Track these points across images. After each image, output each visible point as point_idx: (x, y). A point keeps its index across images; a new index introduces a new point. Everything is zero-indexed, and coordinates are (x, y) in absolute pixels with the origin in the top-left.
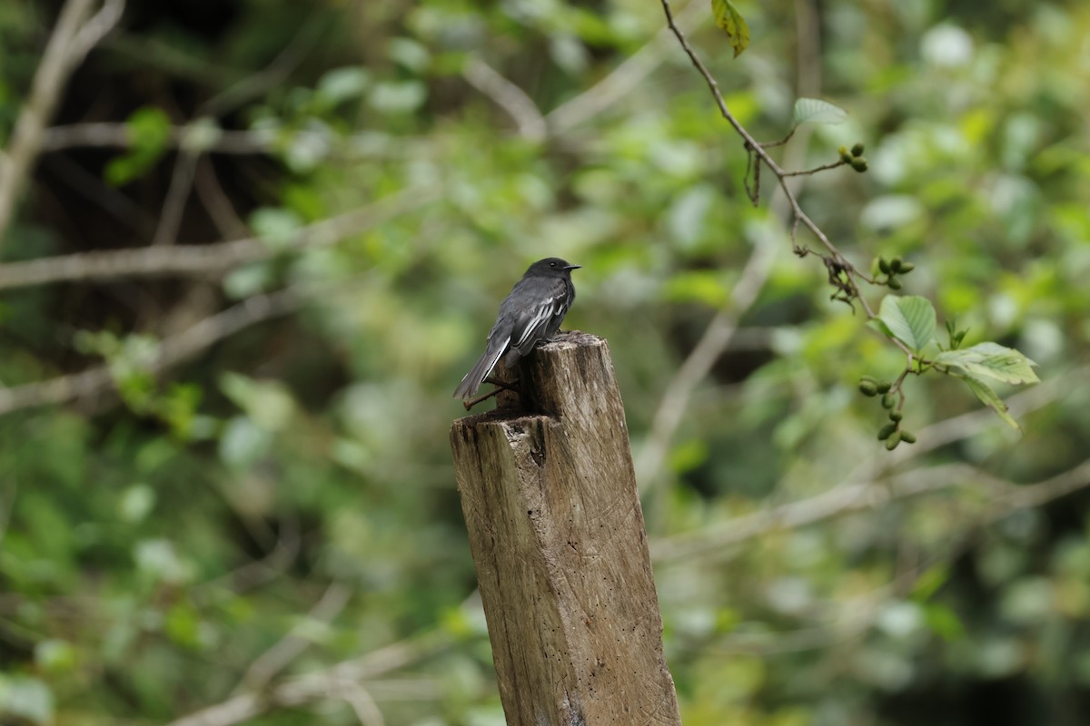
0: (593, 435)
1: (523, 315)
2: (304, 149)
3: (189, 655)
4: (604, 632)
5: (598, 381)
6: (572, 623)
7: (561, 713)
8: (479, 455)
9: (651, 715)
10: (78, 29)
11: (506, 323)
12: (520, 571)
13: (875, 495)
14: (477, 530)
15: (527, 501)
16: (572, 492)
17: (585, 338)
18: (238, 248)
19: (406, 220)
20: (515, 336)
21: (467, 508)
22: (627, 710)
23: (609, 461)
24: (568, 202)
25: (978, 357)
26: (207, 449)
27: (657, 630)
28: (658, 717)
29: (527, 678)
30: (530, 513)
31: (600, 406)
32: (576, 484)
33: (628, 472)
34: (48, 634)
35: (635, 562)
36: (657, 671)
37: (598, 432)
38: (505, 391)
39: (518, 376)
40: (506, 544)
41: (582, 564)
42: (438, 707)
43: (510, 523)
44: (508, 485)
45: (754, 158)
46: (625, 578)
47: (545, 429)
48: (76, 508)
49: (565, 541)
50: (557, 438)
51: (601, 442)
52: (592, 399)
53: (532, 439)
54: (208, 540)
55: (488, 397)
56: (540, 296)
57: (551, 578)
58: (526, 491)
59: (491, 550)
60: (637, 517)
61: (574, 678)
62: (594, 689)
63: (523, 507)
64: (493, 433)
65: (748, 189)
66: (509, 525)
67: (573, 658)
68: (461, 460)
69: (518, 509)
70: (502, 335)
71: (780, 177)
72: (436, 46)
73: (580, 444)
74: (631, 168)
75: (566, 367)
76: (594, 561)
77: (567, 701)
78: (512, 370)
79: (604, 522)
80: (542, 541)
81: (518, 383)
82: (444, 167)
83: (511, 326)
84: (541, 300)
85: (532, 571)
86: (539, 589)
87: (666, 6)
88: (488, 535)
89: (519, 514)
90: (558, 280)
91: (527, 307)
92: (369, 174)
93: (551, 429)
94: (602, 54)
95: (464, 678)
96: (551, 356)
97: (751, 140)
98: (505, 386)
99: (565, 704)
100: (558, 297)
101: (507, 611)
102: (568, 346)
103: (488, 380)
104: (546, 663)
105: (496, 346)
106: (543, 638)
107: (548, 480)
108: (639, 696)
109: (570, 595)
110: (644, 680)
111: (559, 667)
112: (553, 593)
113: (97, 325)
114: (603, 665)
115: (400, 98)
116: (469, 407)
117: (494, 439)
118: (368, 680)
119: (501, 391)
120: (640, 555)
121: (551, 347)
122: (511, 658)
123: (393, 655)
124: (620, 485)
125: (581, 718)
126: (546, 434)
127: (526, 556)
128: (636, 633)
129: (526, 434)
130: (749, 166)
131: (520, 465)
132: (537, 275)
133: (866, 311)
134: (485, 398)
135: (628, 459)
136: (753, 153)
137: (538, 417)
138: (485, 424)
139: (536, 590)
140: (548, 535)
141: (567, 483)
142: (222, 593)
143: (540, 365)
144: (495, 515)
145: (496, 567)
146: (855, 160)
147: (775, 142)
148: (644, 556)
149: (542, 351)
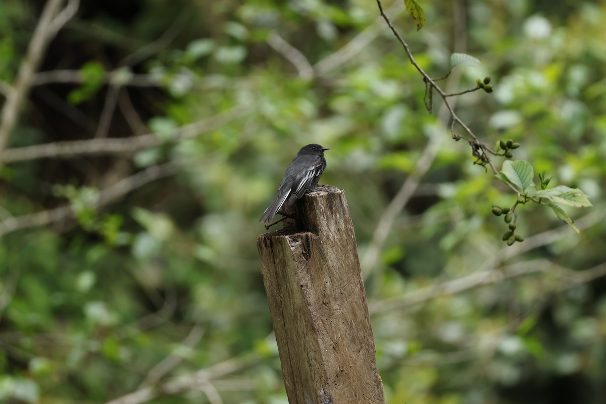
0: (336, 242)
1: (298, 176)
2: (180, 84)
3: (115, 365)
4: (343, 353)
5: (339, 213)
6: (325, 347)
7: (319, 398)
8: (273, 254)
9: (369, 399)
10: (53, 18)
11: (289, 181)
12: (296, 319)
13: (496, 276)
14: (272, 296)
15: (300, 280)
16: (325, 274)
17: (332, 189)
18: (143, 140)
19: (236, 124)
20: (294, 188)
21: (267, 284)
22: (356, 396)
23: (345, 257)
24: (325, 113)
25: (558, 193)
26: (125, 251)
27: (372, 351)
28: (373, 399)
29: (301, 378)
30: (302, 286)
31: (340, 227)
32: (327, 270)
33: (356, 264)
34: (37, 354)
35: (360, 314)
36: (373, 374)
37: (339, 241)
38: (288, 219)
39: (295, 210)
40: (288, 304)
41: (330, 315)
42: (253, 394)
43: (291, 292)
44: (290, 271)
45: (429, 87)
46: (355, 322)
47: (310, 240)
48: (53, 284)
49: (321, 302)
50: (317, 245)
51: (341, 247)
52: (336, 223)
53: (302, 245)
54: (125, 302)
55: (278, 222)
56: (307, 165)
57: (314, 323)
58: (300, 275)
59: (280, 307)
60: (361, 288)
61: (327, 379)
62: (338, 384)
63: (298, 283)
64: (281, 242)
65: (426, 104)
66: (290, 293)
67: (326, 367)
68: (263, 257)
69: (295, 284)
70: (287, 187)
71: (444, 97)
72: (251, 26)
73: (330, 248)
74: (361, 95)
75: (322, 205)
76: (337, 313)
77: (322, 391)
78: (292, 207)
79: (343, 292)
80: (309, 302)
81: (295, 214)
82: (256, 93)
83: (292, 183)
84: (308, 168)
85: (303, 319)
86: (307, 329)
87: (379, 3)
88: (279, 299)
89: (296, 287)
90: (317, 156)
91: (300, 172)
92: (215, 99)
93: (314, 240)
94: (346, 31)
95: (268, 379)
96: (314, 199)
97: (427, 76)
98: (288, 216)
99: (321, 392)
100: (317, 166)
101: (289, 341)
102: (323, 193)
103: (279, 213)
104: (311, 370)
105: (283, 194)
106: (309, 356)
107: (312, 268)
108: (363, 388)
109: (324, 332)
110: (365, 378)
111: (318, 372)
112: (315, 331)
113: (65, 181)
114: (342, 371)
115: (231, 55)
116: (267, 228)
117: (282, 245)
118: (214, 380)
119: (285, 218)
120: (363, 310)
121: (314, 194)
122: (292, 367)
123: (228, 366)
124: (352, 271)
125: (331, 400)
126: (310, 243)
127: (300, 310)
128: (361, 353)
129: (299, 243)
130: (426, 91)
131: (297, 260)
132: (305, 154)
133: (493, 170)
134: (277, 223)
135: (356, 256)
136: (429, 84)
137: (306, 233)
138: (277, 237)
139: (305, 329)
140: (312, 299)
141: (322, 270)
142: (133, 331)
143: (307, 204)
144: (282, 288)
145: (283, 317)
146: (485, 86)
147: (440, 78)
148: (365, 310)
149: (308, 196)
